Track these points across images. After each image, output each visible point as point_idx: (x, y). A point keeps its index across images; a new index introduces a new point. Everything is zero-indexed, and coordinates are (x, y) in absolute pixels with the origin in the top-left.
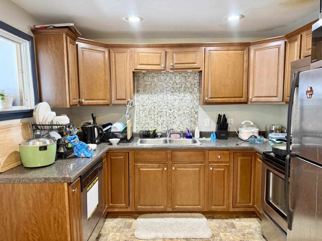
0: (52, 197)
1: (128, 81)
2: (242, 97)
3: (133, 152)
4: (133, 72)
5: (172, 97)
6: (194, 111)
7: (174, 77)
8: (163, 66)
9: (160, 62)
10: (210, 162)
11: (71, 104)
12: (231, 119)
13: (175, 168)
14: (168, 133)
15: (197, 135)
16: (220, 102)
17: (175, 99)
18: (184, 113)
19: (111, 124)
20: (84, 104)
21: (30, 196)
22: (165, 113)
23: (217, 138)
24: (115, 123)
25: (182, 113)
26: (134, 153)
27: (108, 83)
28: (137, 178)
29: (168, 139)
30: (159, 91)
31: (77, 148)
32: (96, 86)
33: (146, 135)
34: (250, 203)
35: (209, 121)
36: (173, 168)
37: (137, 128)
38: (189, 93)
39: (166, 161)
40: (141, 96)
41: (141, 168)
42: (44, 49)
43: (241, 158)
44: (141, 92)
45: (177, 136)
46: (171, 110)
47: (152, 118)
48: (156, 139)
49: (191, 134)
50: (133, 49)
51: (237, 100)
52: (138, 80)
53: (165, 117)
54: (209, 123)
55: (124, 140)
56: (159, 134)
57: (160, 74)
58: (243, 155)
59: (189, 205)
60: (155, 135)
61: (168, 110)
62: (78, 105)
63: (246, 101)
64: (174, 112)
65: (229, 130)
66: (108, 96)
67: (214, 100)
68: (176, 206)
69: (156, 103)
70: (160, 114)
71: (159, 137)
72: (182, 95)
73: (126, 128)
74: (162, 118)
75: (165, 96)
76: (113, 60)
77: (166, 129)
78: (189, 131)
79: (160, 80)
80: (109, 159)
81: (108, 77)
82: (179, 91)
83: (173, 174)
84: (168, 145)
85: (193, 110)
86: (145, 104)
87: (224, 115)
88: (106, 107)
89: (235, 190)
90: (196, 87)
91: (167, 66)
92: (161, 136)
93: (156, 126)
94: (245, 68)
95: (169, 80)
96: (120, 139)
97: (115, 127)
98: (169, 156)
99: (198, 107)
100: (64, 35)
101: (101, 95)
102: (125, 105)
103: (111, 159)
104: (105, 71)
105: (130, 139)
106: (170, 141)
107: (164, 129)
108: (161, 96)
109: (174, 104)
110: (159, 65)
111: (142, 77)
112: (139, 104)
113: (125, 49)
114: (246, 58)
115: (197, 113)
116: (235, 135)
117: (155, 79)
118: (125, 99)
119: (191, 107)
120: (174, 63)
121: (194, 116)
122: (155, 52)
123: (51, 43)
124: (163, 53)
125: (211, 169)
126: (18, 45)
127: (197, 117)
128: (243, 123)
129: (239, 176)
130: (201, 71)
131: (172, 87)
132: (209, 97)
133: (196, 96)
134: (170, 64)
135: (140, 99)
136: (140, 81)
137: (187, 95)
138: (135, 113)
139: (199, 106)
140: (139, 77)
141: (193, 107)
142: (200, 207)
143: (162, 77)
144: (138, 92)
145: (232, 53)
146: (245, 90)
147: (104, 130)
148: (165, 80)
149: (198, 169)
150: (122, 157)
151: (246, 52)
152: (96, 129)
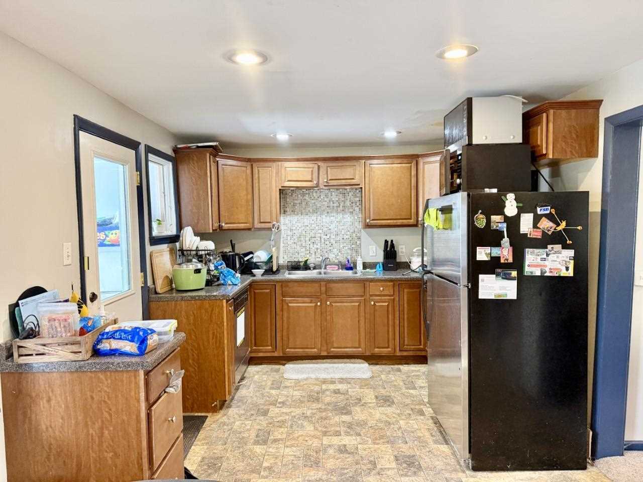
0: (211, 314)
1: (274, 201)
2: (410, 219)
3: (280, 284)
4: (280, 190)
5: (328, 218)
6: (356, 236)
7: (329, 194)
8: (315, 182)
9: (312, 178)
10: (371, 296)
11: (214, 229)
12: (402, 246)
13: (330, 303)
14: (322, 264)
15: (360, 267)
16: (384, 224)
17: (332, 222)
18: (343, 239)
19: (251, 253)
20: (224, 228)
21: (191, 313)
22: (319, 239)
23: (384, 269)
24: (256, 252)
25: (341, 239)
26: (282, 285)
27: (250, 203)
28: (285, 315)
29: (323, 271)
30: (311, 211)
31: (223, 274)
32: (237, 208)
33: (295, 267)
34: (421, 345)
35: (374, 249)
36: (328, 303)
37: (284, 258)
38: (348, 214)
39: (319, 294)
40: (289, 218)
41: (290, 303)
42: (186, 169)
43: (408, 290)
44: (288, 213)
45: (335, 267)
46: (326, 235)
47: (303, 246)
48: (308, 271)
49: (352, 265)
50: (280, 163)
51: (405, 222)
52: (285, 198)
53: (319, 244)
54: (375, 252)
55: (269, 271)
56: (312, 265)
57: (312, 190)
58: (410, 287)
59: (347, 348)
60: (306, 267)
61: (322, 235)
62: (218, 230)
63: (415, 223)
64: (330, 237)
65: (398, 260)
66: (251, 220)
67: (377, 223)
68: (332, 349)
69: (307, 226)
70: (313, 240)
71: (312, 269)
72: (341, 216)
73: (271, 257)
74: (315, 246)
75: (319, 217)
76: (256, 176)
77: (320, 260)
78: (350, 262)
79: (313, 198)
80: (253, 293)
81: (250, 196)
82: (337, 213)
83: (328, 310)
84: (323, 276)
85: (354, 235)
86: (294, 228)
87: (392, 241)
88: (247, 232)
89: (402, 329)
90: (358, 206)
91: (321, 182)
92: (314, 268)
93: (308, 256)
94: (413, 185)
95: (324, 198)
96: (264, 270)
97: (258, 257)
98: (323, 289)
99: (360, 231)
100: (208, 155)
101: (241, 217)
102: (270, 229)
103: (255, 292)
104: (247, 189)
105: (276, 271)
106: (325, 273)
107: (318, 259)
108: (314, 218)
109: (330, 228)
110: (311, 181)
111: (290, 194)
112: (286, 228)
113: (270, 164)
114: (414, 172)
115: (359, 238)
116: (407, 266)
117: (307, 197)
118: (270, 222)
119: (351, 231)
120: (329, 179)
121: (356, 242)
122: (306, 166)
123: (194, 164)
124: (316, 167)
125: (372, 303)
126: (161, 167)
127: (360, 244)
128: (414, 251)
129: (406, 313)
130: (361, 188)
131: (328, 207)
132: (372, 218)
133: (358, 218)
134: (323, 180)
135: (287, 222)
136: (288, 200)
137: (346, 216)
138: (282, 240)
139: (362, 231)
140: (286, 194)
141: (354, 231)
142: (360, 349)
143: (314, 194)
144: (285, 213)
145: (397, 167)
146: (413, 210)
147: (246, 259)
148: (318, 197)
149: (357, 304)
150: (268, 291)
151: (414, 165)
152: (237, 257)
